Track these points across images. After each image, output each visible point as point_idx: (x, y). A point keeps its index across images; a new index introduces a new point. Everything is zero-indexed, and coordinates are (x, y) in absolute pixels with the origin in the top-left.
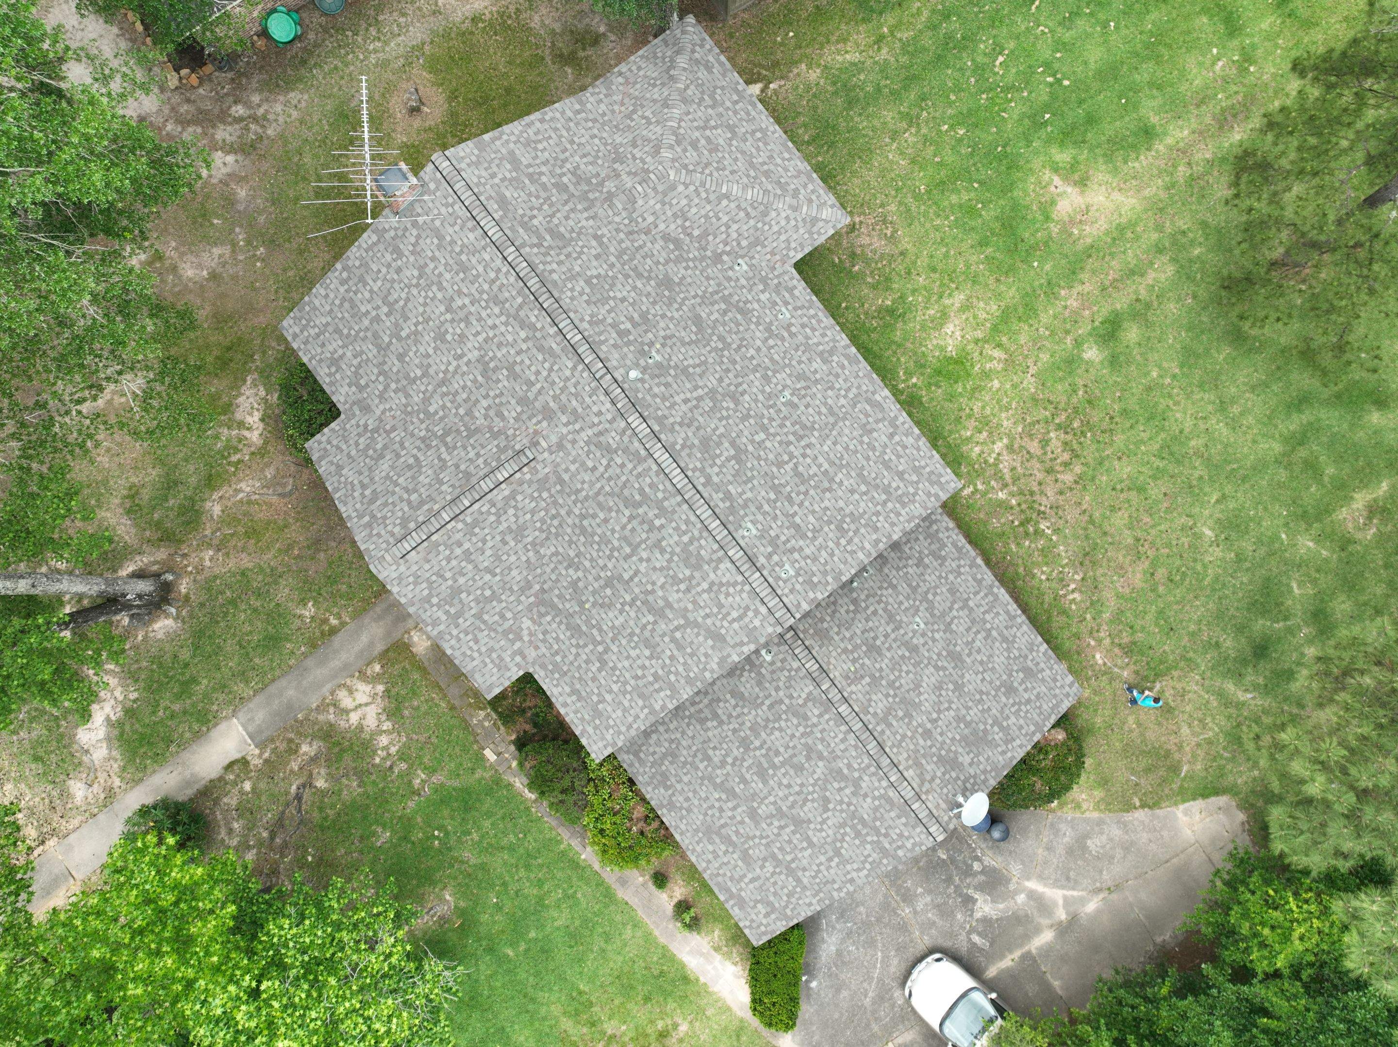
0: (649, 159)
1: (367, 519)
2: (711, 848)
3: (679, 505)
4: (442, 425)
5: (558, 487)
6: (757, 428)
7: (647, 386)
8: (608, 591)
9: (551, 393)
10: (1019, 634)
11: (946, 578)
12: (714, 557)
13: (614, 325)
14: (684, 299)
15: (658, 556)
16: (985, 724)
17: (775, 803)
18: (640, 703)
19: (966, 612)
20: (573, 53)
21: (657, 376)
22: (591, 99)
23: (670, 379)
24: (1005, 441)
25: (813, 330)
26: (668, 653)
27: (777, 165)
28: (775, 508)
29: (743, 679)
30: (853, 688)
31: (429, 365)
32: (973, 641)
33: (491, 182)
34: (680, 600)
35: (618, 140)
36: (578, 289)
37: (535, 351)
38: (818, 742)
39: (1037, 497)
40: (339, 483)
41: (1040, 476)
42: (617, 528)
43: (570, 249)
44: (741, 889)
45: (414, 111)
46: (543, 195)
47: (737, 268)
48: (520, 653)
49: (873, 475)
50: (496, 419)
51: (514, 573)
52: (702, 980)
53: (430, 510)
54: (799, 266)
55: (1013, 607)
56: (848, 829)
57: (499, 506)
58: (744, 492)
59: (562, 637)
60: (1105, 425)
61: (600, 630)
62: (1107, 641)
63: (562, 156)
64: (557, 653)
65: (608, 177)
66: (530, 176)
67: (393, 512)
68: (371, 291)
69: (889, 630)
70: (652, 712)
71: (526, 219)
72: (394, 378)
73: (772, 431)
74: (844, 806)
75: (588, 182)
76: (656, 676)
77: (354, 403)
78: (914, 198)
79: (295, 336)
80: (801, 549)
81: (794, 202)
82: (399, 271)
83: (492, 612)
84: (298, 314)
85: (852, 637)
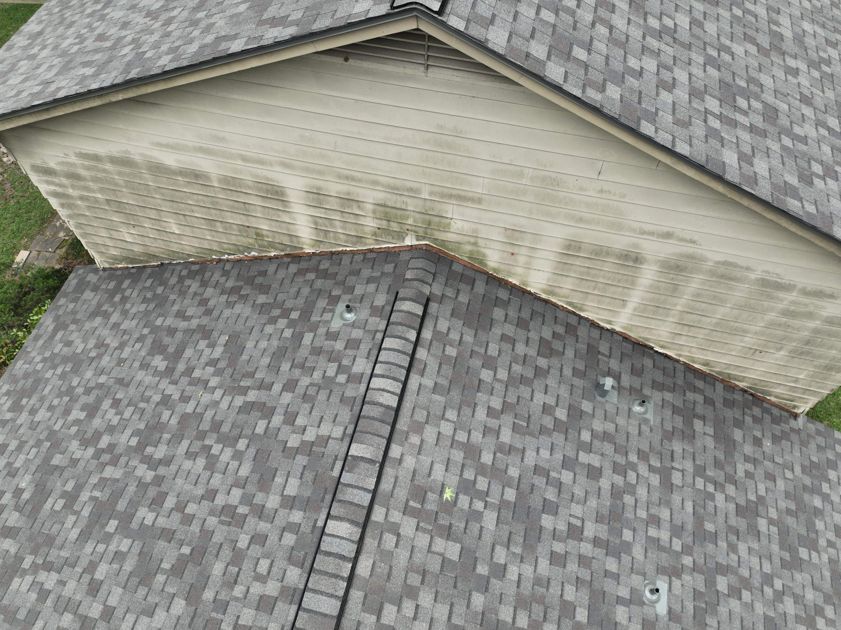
11: (779, 596)
17: (44, 596)
29: (269, 329)
30: (408, 527)
38: (226, 553)
69: (590, 530)
76: (117, 42)
85: (510, 450)
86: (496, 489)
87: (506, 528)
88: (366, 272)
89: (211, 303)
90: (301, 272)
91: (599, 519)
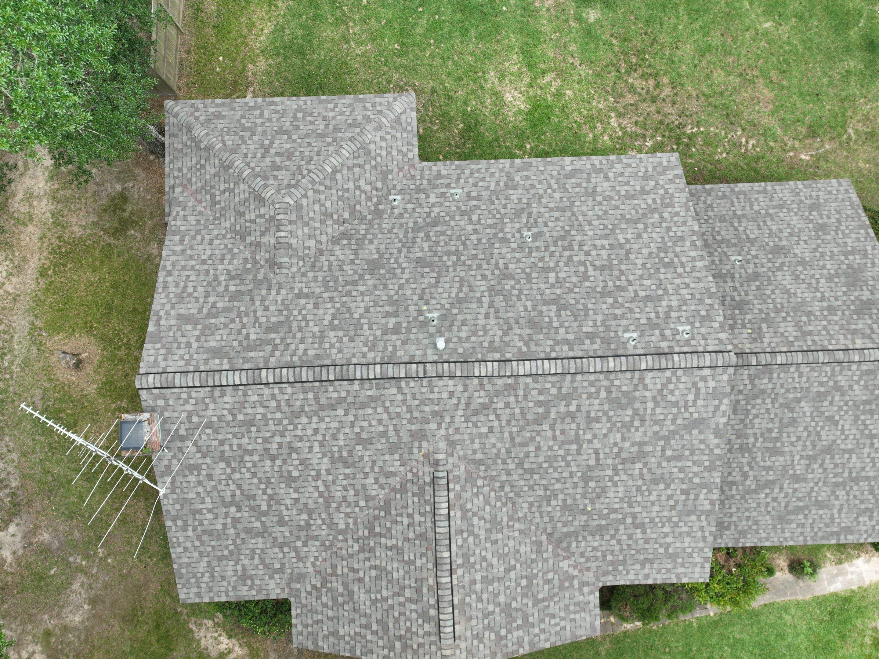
0: (263, 211)
1: (398, 645)
2: (794, 525)
3: (573, 381)
4: (361, 527)
5: (482, 468)
6: (544, 275)
7: (455, 340)
8: (592, 484)
9: (404, 422)
10: (780, 195)
12: (635, 381)
13: (385, 332)
14: (396, 261)
15: (598, 425)
16: (843, 263)
17: (802, 457)
18: (694, 518)
19: (744, 220)
20: (121, 220)
21: (451, 326)
22: (178, 223)
23: (460, 317)
24: (613, 115)
25: (483, 180)
26: (675, 470)
27: (334, 118)
28: (622, 305)
30: (766, 340)
31: (306, 504)
32: (770, 229)
33: (192, 351)
34: (645, 433)
35: (228, 225)
36: (334, 340)
37: (361, 412)
39: (667, 121)
40: (348, 643)
41: (653, 109)
42: (551, 443)
43: (295, 324)
44: (839, 524)
45: (79, 365)
46: (233, 315)
47: (396, 203)
48: (583, 584)
49: (633, 212)
50: (390, 480)
51: (523, 549)
52: (854, 588)
53: (430, 589)
54: (424, 156)
55: (757, 186)
56: (862, 417)
57: (464, 528)
58: (595, 321)
59: (596, 544)
60: (647, 41)
61: (615, 511)
62: (797, 143)
63: (210, 278)
64: (604, 556)
65: (254, 253)
66: (210, 315)
67: (408, 619)
68: (209, 511)
69: (731, 284)
70: (708, 514)
71: (245, 343)
72: (293, 539)
73: (552, 265)
74: (845, 408)
75: (248, 271)
76: (683, 492)
77: (288, 584)
78: (399, 56)
79: (198, 595)
80: (670, 307)
81: (374, 124)
82: (210, 477)
83: (540, 588)
84: (183, 581)
86: (738, 317)
87: (747, 311)
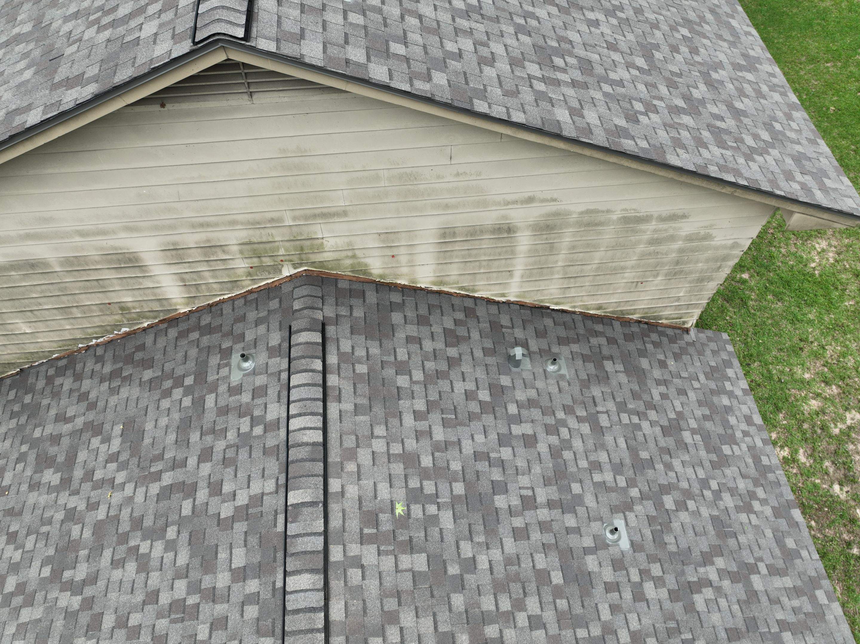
19: (740, 591)
49: (674, 69)
86: (444, 487)
87: (464, 522)
88: (252, 315)
89: (92, 396)
90: (182, 335)
91: (547, 482)
